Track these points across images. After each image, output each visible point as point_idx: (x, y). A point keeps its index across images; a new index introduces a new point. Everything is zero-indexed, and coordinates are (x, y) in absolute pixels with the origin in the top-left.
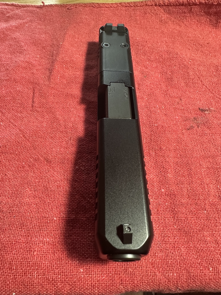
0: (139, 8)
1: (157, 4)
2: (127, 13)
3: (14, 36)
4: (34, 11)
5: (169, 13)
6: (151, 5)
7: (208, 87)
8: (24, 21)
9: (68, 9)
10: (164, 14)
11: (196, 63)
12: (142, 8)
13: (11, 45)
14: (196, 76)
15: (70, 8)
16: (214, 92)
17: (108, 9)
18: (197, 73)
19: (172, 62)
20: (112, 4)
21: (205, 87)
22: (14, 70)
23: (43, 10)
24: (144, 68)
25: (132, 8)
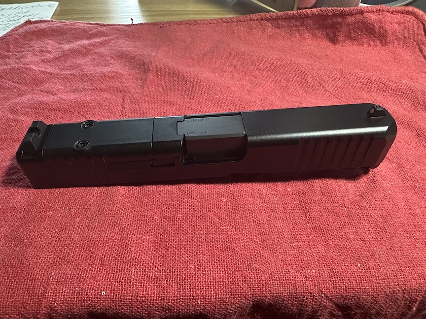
0: (242, 23)
1: (264, 18)
2: (229, 29)
3: (97, 51)
4: (121, 28)
5: (279, 28)
6: (256, 20)
7: (332, 92)
8: (109, 38)
9: (160, 27)
10: (273, 29)
11: (315, 68)
12: (246, 23)
13: (94, 59)
14: (317, 83)
15: (163, 26)
16: (340, 97)
17: (206, 25)
18: (318, 79)
19: (287, 69)
20: (211, 20)
21: (328, 93)
22: (100, 80)
23: (131, 28)
24: (253, 78)
25: (235, 23)
